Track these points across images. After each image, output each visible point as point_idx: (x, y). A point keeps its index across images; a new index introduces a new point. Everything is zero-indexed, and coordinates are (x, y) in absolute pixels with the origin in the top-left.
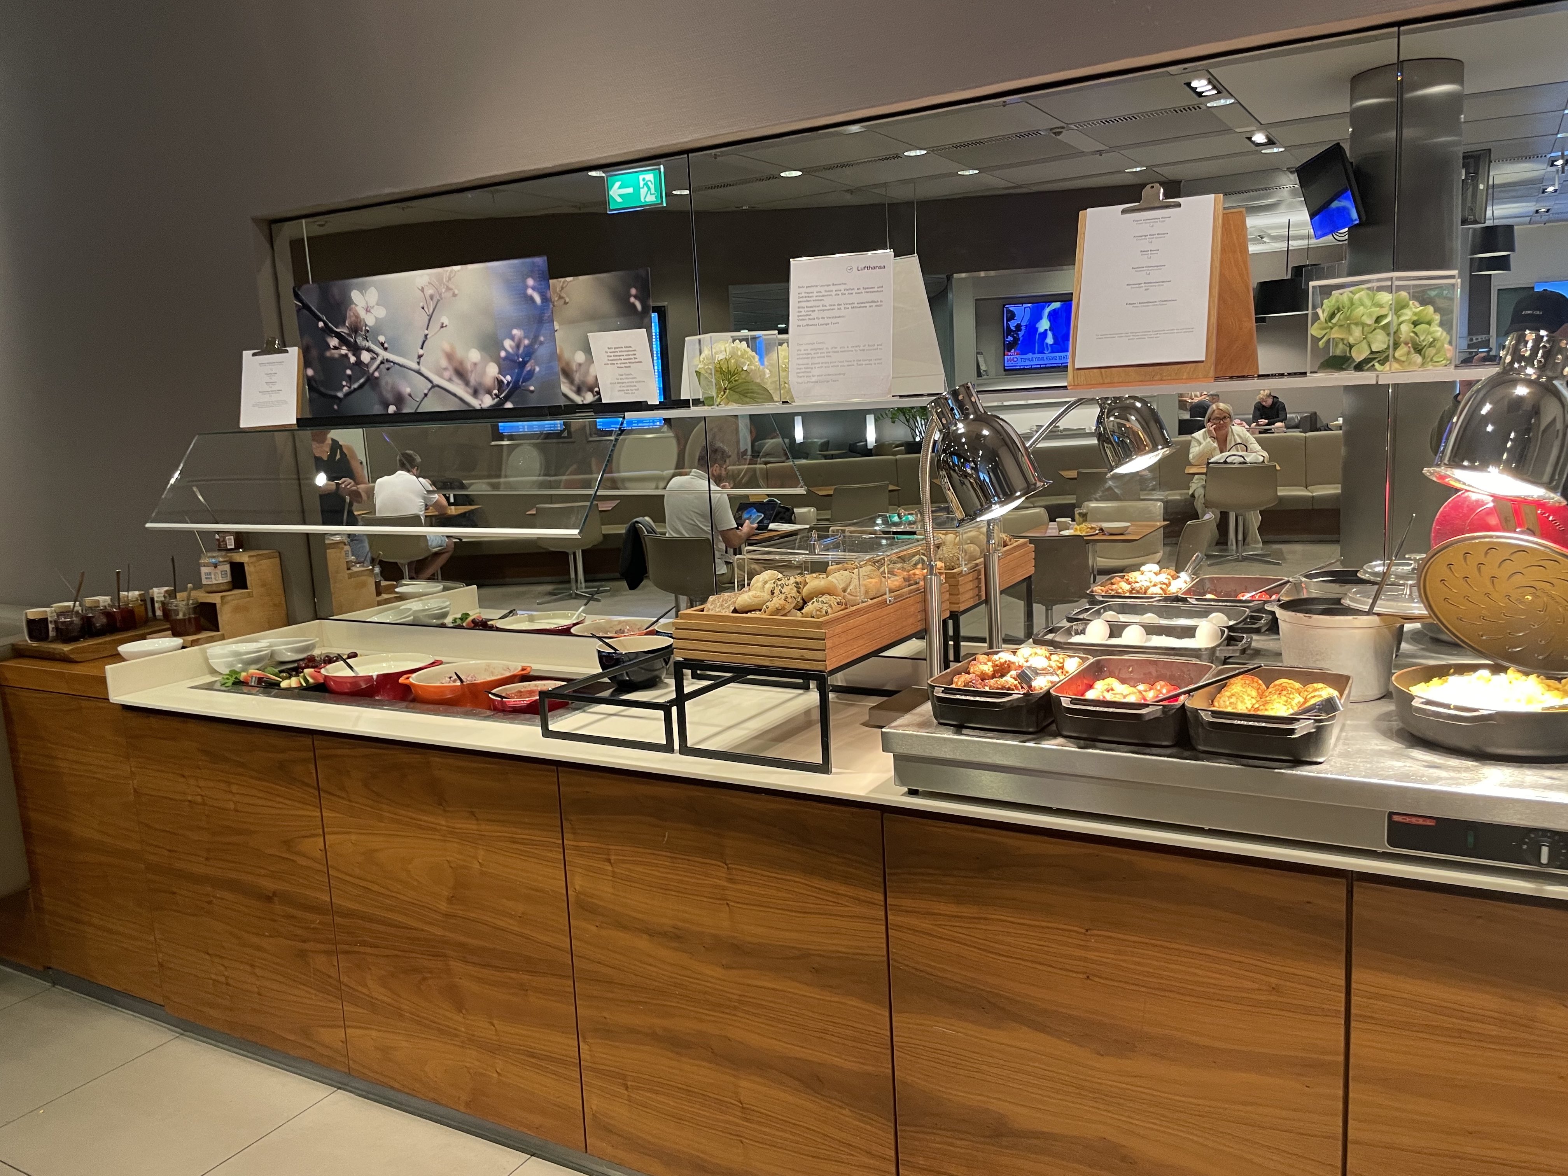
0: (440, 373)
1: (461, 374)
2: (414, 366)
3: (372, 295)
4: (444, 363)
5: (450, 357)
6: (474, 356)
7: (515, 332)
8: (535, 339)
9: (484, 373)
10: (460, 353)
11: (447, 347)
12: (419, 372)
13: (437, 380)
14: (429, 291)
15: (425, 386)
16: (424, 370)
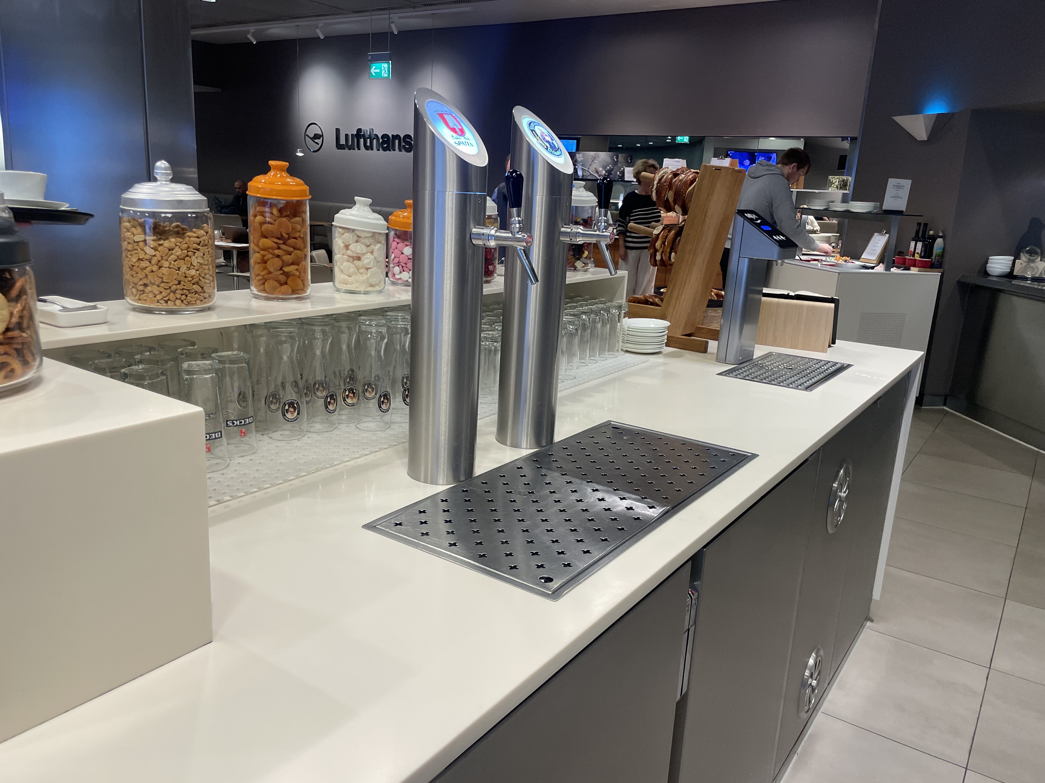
0: (593, 171)
1: (597, 172)
2: (587, 169)
3: (581, 155)
4: (594, 170)
5: (595, 169)
6: (601, 169)
7: (610, 166)
8: (614, 167)
9: (602, 173)
10: (598, 168)
11: (595, 167)
12: (588, 171)
13: (592, 173)
14: (593, 156)
15: (589, 174)
16: (589, 171)
